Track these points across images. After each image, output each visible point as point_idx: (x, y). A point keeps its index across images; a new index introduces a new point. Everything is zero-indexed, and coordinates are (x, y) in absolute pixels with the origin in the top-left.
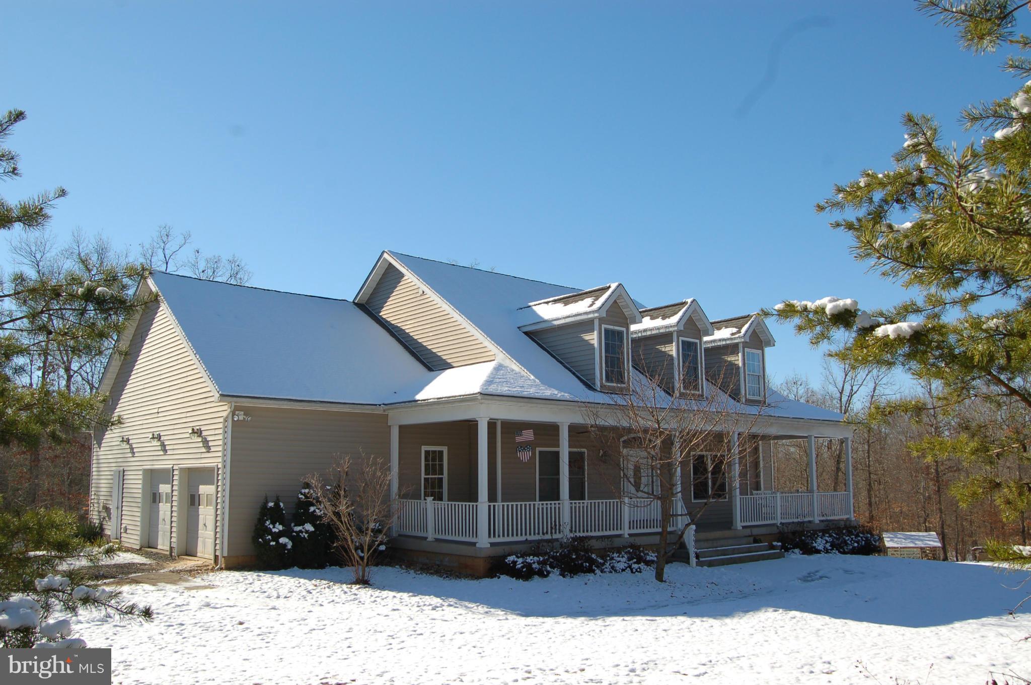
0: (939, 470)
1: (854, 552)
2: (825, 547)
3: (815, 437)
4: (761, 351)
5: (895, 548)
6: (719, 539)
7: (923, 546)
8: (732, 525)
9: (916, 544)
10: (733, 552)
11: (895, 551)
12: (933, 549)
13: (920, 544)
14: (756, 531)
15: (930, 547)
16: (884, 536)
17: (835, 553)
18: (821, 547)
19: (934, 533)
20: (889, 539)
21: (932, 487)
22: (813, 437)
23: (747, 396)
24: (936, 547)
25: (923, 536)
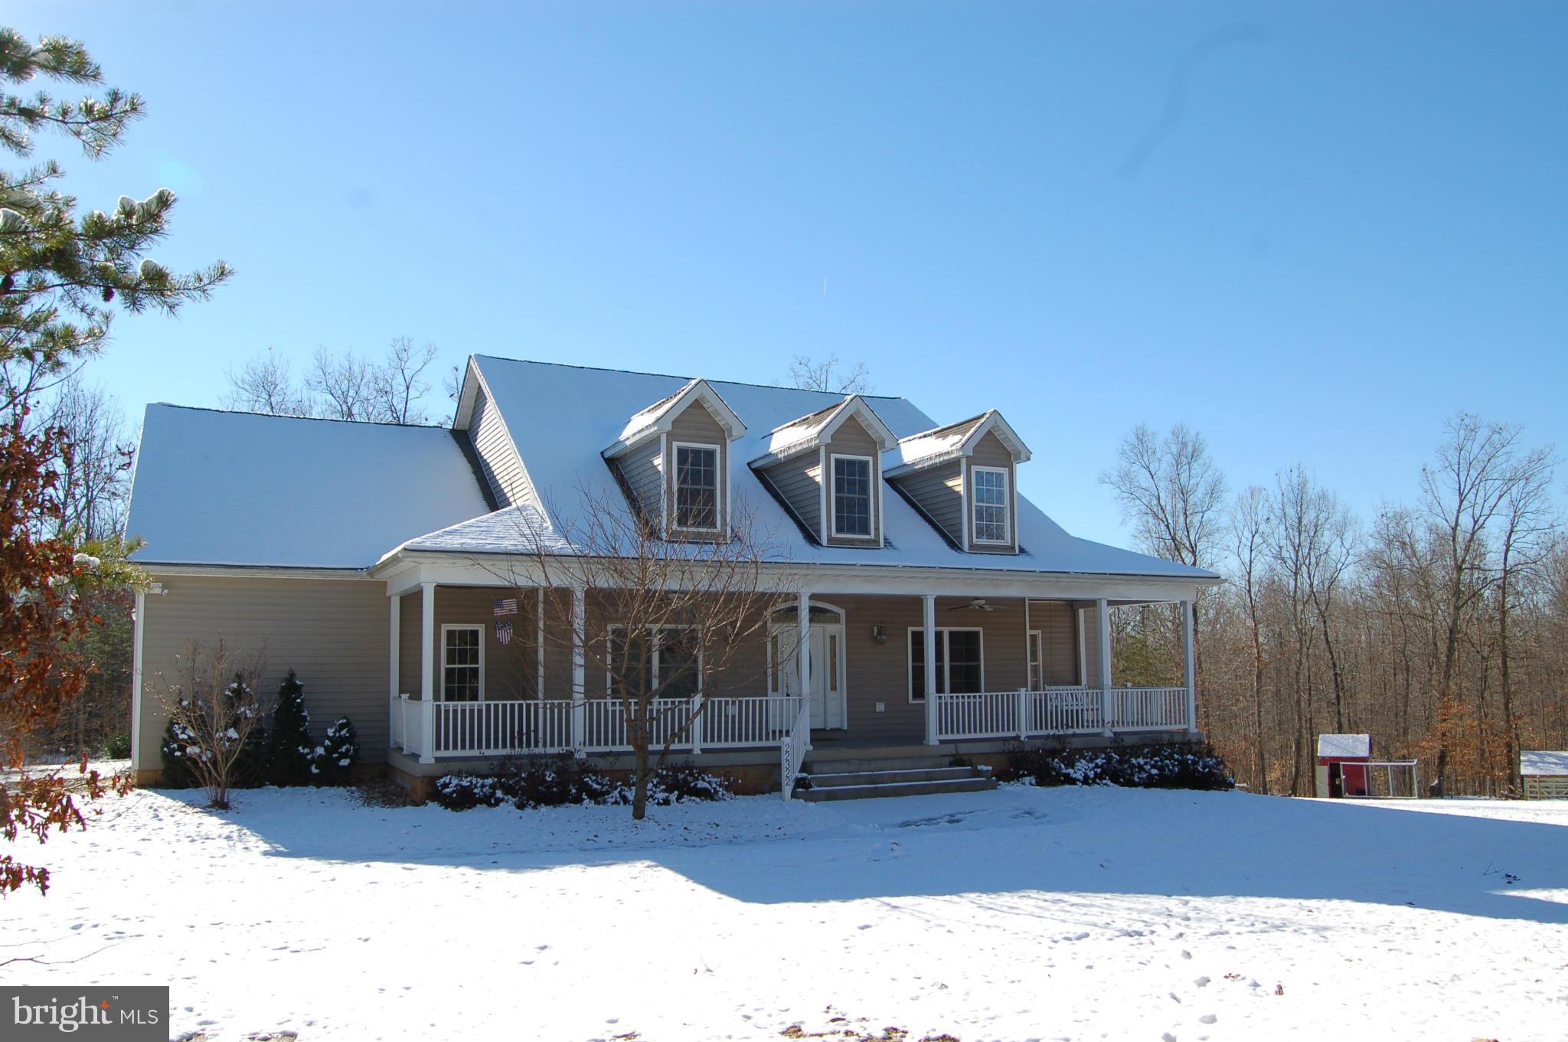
1: (1150, 783)
2: (1086, 774)
3: (1110, 603)
4: (1007, 469)
6: (876, 759)
8: (924, 739)
10: (894, 778)
14: (964, 749)
17: (1105, 784)
18: (1079, 776)
22: (1104, 603)
23: (975, 540)
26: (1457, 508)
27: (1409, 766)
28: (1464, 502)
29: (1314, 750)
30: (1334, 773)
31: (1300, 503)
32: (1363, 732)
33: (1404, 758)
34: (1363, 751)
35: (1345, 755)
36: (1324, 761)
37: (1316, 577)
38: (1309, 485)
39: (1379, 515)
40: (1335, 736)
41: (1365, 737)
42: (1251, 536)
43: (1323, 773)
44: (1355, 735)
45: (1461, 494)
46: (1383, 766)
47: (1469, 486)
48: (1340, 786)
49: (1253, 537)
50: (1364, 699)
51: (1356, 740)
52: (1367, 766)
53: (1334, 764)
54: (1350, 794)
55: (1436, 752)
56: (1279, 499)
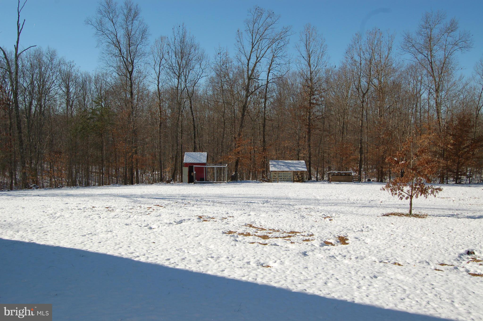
0: (311, 118)
5: (275, 171)
7: (295, 170)
9: (290, 169)
11: (275, 174)
12: (302, 173)
13: (293, 169)
15: (300, 171)
16: (270, 163)
19: (304, 161)
20: (272, 166)
21: (305, 129)
24: (303, 171)
25: (296, 164)
26: (251, 50)
27: (224, 167)
28: (253, 49)
29: (182, 160)
30: (190, 171)
31: (182, 42)
32: (204, 152)
33: (221, 163)
34: (204, 160)
35: (196, 162)
36: (187, 165)
37: (188, 80)
38: (187, 34)
39: (217, 53)
40: (192, 153)
41: (205, 154)
42: (160, 60)
43: (186, 170)
44: (201, 153)
45: (253, 44)
46: (212, 168)
47: (256, 40)
48: (193, 176)
49: (161, 60)
50: (206, 137)
51: (201, 155)
52: (205, 168)
53: (190, 166)
54: (198, 180)
55: (234, 161)
56: (173, 40)
